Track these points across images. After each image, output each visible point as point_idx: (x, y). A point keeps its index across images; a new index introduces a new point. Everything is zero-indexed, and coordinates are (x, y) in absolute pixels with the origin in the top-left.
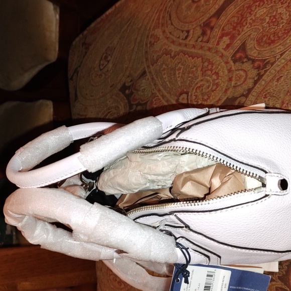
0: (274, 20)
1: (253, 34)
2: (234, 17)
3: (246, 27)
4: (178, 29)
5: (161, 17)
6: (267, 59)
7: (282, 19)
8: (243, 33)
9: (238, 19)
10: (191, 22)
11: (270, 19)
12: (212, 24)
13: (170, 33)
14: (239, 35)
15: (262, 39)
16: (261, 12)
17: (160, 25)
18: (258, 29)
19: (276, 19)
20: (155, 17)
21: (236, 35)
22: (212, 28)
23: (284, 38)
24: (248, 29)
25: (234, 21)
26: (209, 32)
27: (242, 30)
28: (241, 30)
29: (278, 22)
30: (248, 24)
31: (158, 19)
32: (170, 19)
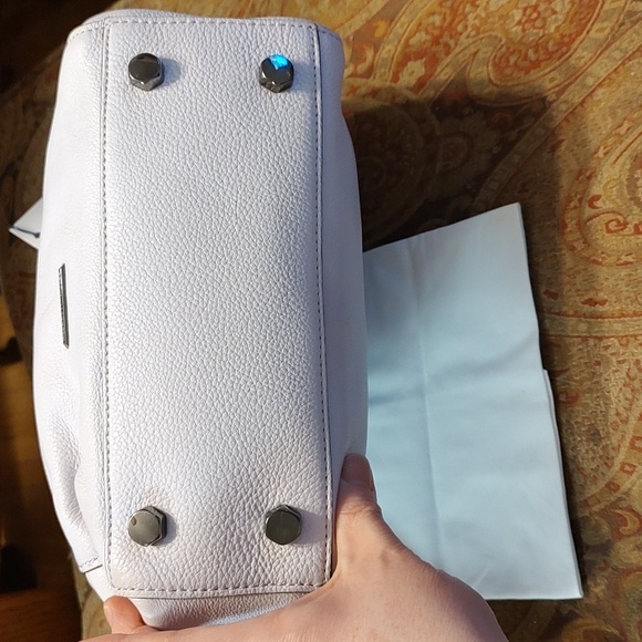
0: (535, 15)
1: (485, 49)
2: (433, 14)
3: (465, 34)
6: (525, 104)
7: (555, 12)
8: (458, 50)
9: (444, 19)
11: (524, 14)
12: (379, 32)
14: (447, 54)
15: (508, 61)
18: (496, 37)
19: (539, 14)
21: (443, 56)
22: (377, 45)
23: (563, 54)
24: (471, 40)
25: (433, 24)
26: (369, 54)
27: (456, 44)
28: (452, 43)
29: (545, 19)
30: (469, 29)
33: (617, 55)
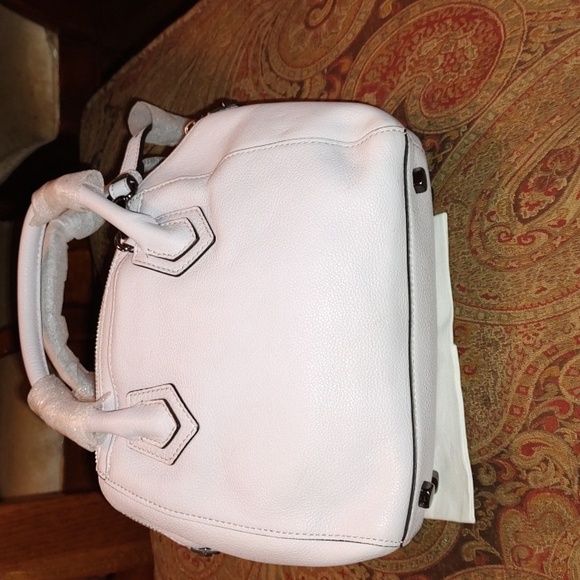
0: (453, 61)
1: (418, 87)
2: (382, 55)
3: (404, 74)
4: (282, 79)
5: (251, 56)
6: (445, 133)
7: (466, 59)
8: (399, 86)
9: (390, 60)
10: (306, 65)
11: (445, 60)
12: (344, 69)
13: (269, 86)
14: (392, 89)
15: (433, 97)
16: (429, 46)
17: (250, 72)
18: (426, 77)
19: (456, 59)
20: (239, 57)
21: (389, 90)
22: (343, 78)
23: (472, 94)
24: (408, 79)
25: (382, 64)
26: (338, 84)
27: (398, 81)
28: (395, 80)
29: (460, 64)
30: (407, 69)
31: (246, 59)
32: (267, 60)
33: (510, 96)
